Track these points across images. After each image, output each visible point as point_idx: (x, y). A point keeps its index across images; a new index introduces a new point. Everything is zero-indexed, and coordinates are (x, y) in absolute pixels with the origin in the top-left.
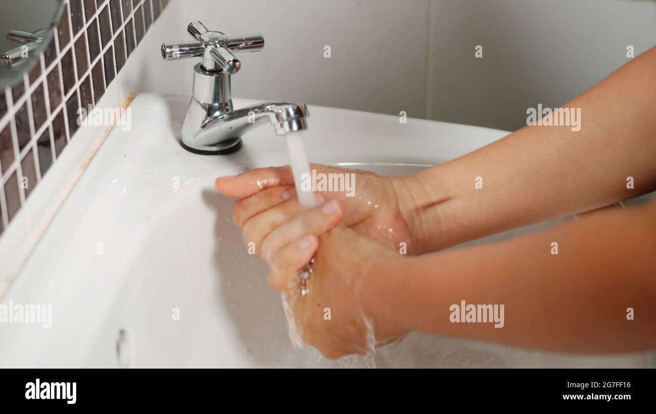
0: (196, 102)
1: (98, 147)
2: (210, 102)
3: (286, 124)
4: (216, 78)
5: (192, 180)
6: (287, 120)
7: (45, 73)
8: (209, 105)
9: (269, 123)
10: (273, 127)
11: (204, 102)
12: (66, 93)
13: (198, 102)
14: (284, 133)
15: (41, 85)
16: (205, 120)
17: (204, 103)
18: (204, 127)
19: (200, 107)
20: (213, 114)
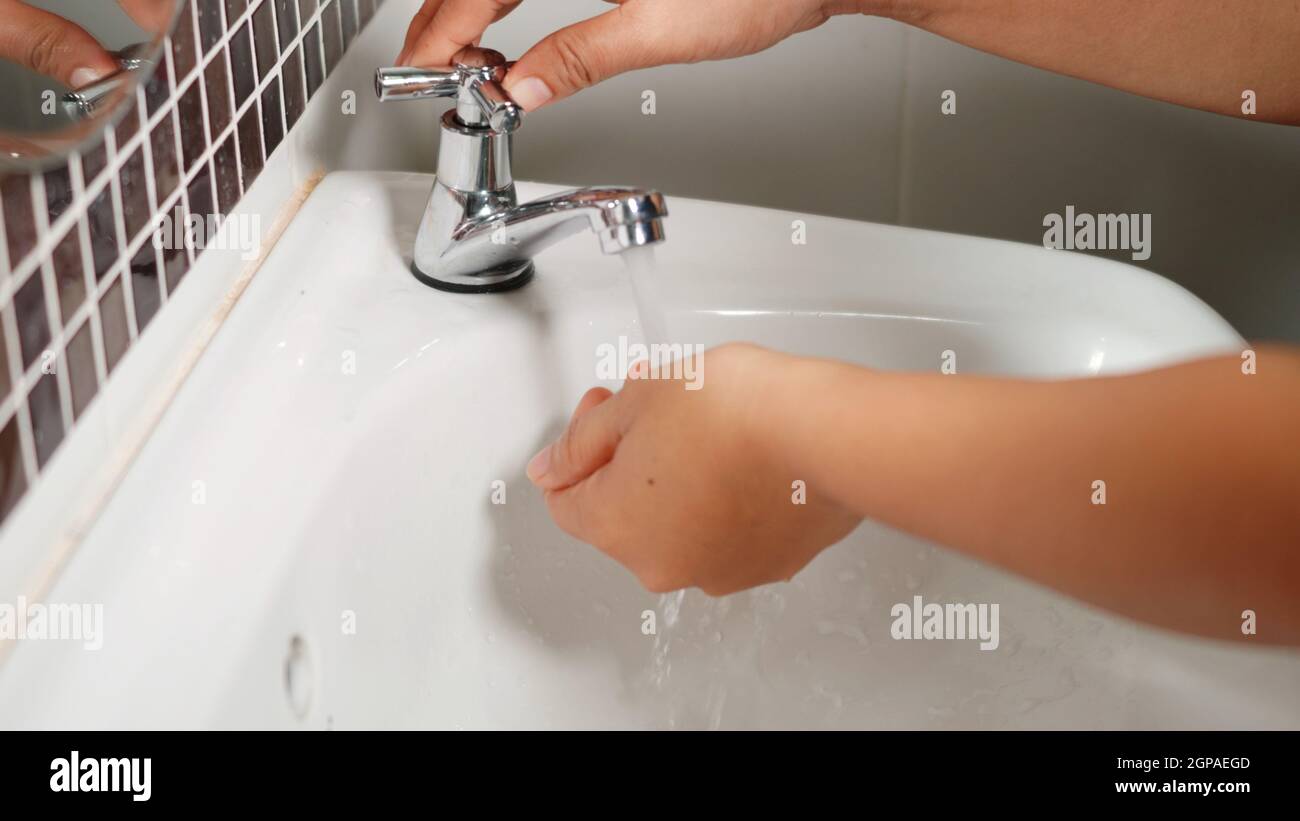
0: (443, 188)
1: (250, 276)
2: (471, 188)
3: (622, 231)
4: (484, 140)
5: (436, 341)
6: (624, 223)
7: (146, 127)
8: (469, 193)
9: (589, 229)
10: (596, 236)
11: (460, 189)
12: (187, 167)
13: (448, 189)
14: (617, 248)
15: (139, 151)
16: (461, 224)
17: (459, 191)
18: (458, 237)
19: (450, 199)
20: (477, 212)
